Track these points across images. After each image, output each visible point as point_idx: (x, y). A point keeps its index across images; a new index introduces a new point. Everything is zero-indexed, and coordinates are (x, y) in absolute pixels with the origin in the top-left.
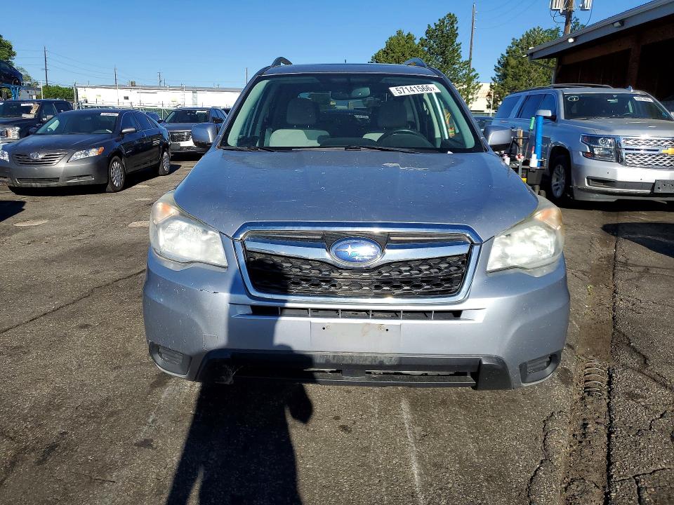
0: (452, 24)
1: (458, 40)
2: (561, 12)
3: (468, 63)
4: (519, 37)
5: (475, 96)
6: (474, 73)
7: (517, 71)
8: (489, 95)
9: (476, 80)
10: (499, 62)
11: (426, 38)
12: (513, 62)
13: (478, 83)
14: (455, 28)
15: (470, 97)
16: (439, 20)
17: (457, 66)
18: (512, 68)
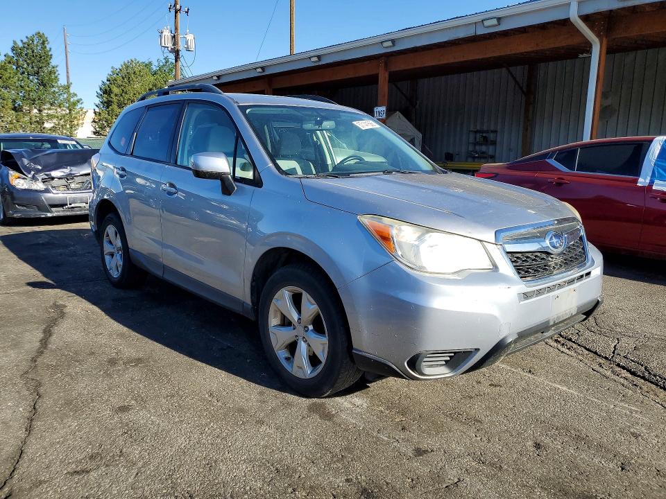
0: (43, 43)
1: (53, 62)
2: (169, 49)
3: (68, 87)
4: (118, 66)
5: (81, 122)
6: (75, 99)
7: (122, 100)
8: (94, 121)
9: (79, 106)
10: (101, 89)
11: (12, 55)
12: (116, 90)
13: (82, 109)
14: (48, 48)
15: (76, 122)
16: (27, 37)
17: (56, 90)
18: (116, 95)
